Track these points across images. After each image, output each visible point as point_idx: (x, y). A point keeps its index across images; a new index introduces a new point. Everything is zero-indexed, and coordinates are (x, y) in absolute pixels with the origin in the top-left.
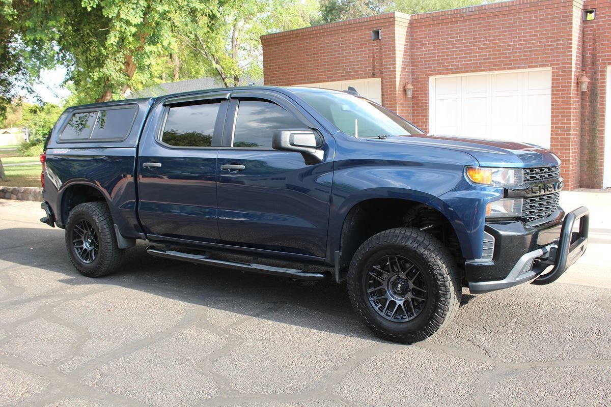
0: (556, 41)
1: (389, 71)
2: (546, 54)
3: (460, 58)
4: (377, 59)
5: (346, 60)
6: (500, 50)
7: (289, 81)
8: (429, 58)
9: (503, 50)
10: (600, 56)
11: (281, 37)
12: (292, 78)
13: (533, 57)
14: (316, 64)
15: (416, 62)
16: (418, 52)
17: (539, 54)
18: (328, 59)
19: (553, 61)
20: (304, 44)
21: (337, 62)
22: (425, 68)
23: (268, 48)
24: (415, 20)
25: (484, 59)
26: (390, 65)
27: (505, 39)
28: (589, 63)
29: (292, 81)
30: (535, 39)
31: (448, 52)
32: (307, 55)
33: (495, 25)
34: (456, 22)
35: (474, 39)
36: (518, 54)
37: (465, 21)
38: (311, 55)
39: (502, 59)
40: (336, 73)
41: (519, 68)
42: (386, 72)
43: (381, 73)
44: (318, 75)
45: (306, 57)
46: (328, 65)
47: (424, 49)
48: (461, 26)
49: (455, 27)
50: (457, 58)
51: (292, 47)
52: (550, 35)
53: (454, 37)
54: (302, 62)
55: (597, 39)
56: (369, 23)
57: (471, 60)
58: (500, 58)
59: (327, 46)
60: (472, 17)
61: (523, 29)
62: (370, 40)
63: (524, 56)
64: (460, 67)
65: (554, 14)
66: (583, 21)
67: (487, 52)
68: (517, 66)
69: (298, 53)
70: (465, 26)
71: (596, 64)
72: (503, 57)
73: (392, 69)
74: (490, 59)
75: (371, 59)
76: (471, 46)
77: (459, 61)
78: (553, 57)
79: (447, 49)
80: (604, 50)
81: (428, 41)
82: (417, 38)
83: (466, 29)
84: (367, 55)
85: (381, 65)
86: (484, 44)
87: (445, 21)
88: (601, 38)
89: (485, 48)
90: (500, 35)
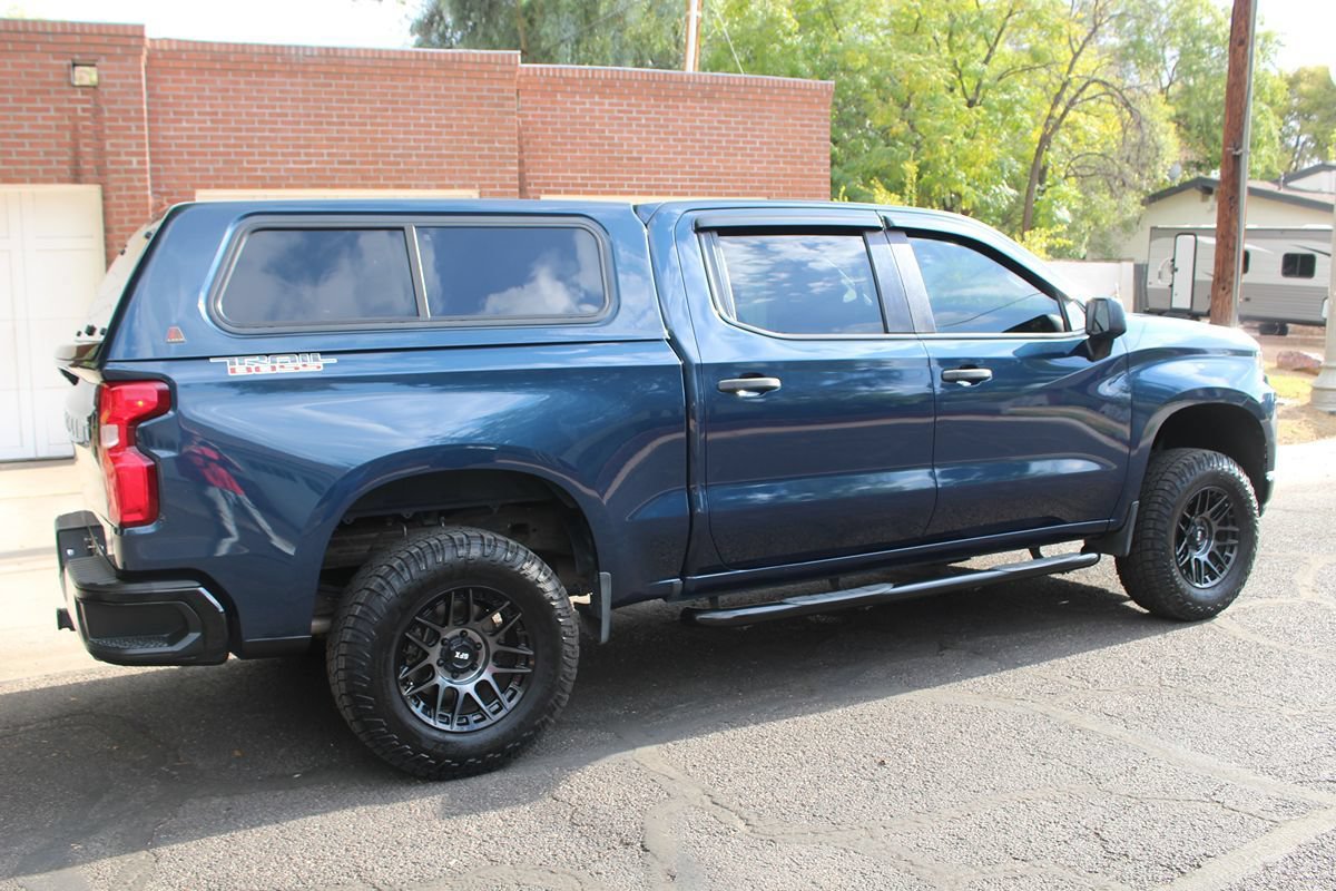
0: (486, 142)
1: (128, 171)
2: (470, 164)
3: (283, 154)
4: (85, 136)
6: (375, 147)
8: (202, 146)
9: (383, 148)
10: (533, 178)
13: (445, 167)
15: (165, 154)
16: (168, 129)
17: (456, 164)
22: (191, 170)
24: (162, 51)
25: (340, 163)
26: (127, 154)
27: (386, 125)
30: (448, 133)
31: (252, 138)
33: (364, 94)
34: (272, 73)
35: (316, 116)
36: (414, 159)
37: (292, 74)
39: (380, 166)
41: (417, 187)
42: (116, 171)
43: (101, 172)
47: (184, 124)
48: (284, 84)
49: (269, 84)
52: (476, 130)
53: (267, 107)
55: (525, 147)
56: (60, 38)
57: (310, 162)
58: (377, 163)
60: (311, 69)
61: (424, 111)
62: (61, 84)
63: (428, 164)
64: (283, 174)
65: (481, 90)
67: (348, 147)
68: (413, 183)
70: (293, 85)
72: (384, 163)
73: (135, 166)
74: (354, 163)
75: (68, 135)
76: (309, 131)
77: (279, 162)
78: (482, 171)
79: (248, 130)
80: (536, 167)
81: (196, 105)
82: (167, 97)
83: (297, 92)
84: (52, 123)
85: (101, 152)
86: (338, 132)
87: (242, 66)
88: (531, 146)
89: (342, 139)
90: (376, 117)
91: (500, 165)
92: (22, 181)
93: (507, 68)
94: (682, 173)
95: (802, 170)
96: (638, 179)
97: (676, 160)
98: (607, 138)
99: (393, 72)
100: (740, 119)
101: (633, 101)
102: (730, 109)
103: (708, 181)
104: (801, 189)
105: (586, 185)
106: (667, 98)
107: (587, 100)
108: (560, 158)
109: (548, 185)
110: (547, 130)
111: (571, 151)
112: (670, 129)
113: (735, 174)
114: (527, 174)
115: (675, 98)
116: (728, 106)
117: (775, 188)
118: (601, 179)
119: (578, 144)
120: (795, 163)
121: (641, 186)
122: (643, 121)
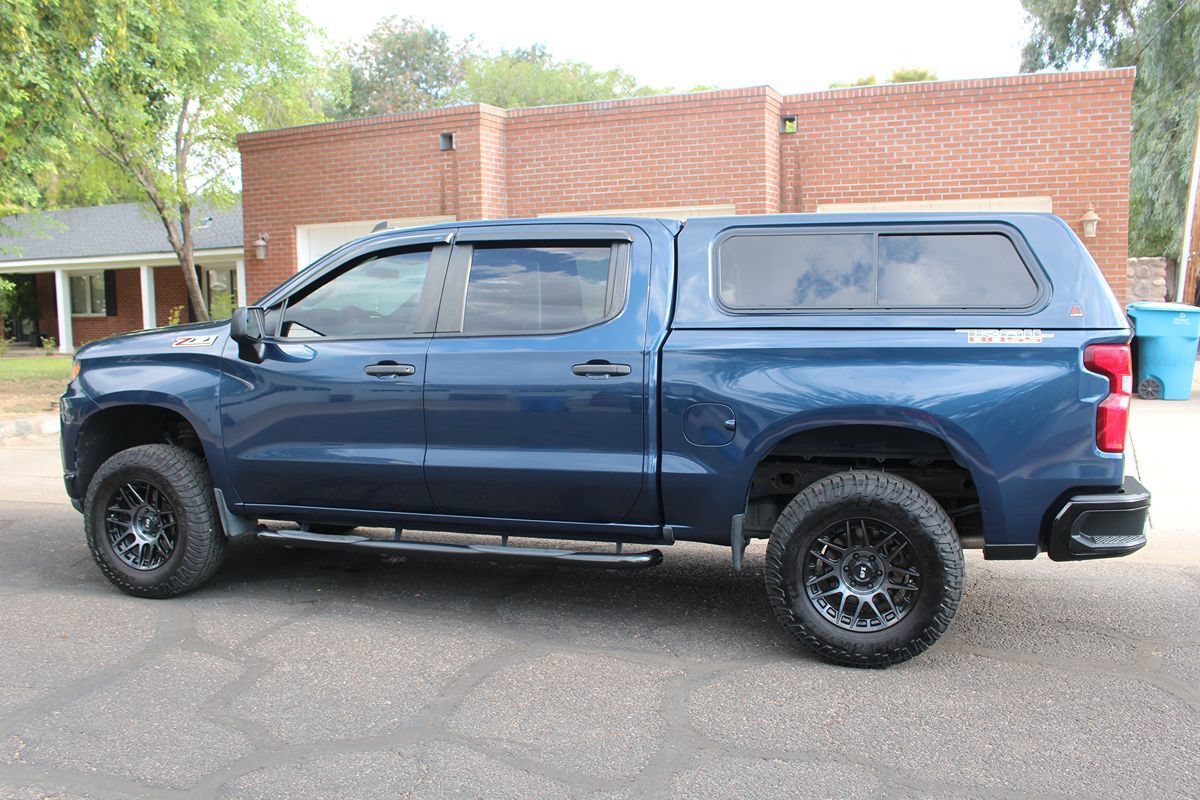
0: (740, 163)
1: (471, 205)
2: (726, 182)
3: (589, 185)
4: (449, 183)
5: (395, 182)
6: (654, 175)
7: (290, 218)
8: (537, 183)
9: (659, 174)
10: (809, 190)
11: (274, 137)
12: (295, 212)
13: (706, 186)
14: (340, 189)
15: (517, 189)
16: (518, 173)
17: (715, 183)
18: (361, 180)
19: (737, 194)
20: (318, 151)
21: (378, 186)
22: (531, 200)
23: (251, 157)
24: (514, 118)
25: (628, 188)
26: (471, 193)
27: (662, 156)
28: (790, 199)
29: (296, 217)
30: (708, 159)
31: (570, 174)
32: (324, 172)
33: (645, 134)
34: (582, 125)
35: (612, 154)
36: (682, 181)
37: (596, 124)
38: (331, 172)
39: (657, 189)
40: (376, 206)
41: (684, 204)
42: (464, 205)
43: (457, 207)
44: (344, 208)
45: (322, 175)
46: (362, 191)
47: (528, 168)
48: (591, 132)
49: (581, 133)
50: (584, 185)
51: (297, 156)
52: (731, 154)
53: (579, 150)
54: (314, 184)
55: (801, 163)
56: (436, 120)
57: (606, 189)
58: (654, 187)
59: (361, 158)
60: (609, 118)
61: (690, 142)
62: (435, 150)
63: (692, 185)
65: (736, 120)
66: (781, 134)
67: (633, 176)
69: (307, 169)
70: (596, 132)
71: (801, 202)
72: (660, 186)
73: (474, 201)
74: (637, 188)
75: (439, 182)
76: (606, 166)
77: (587, 191)
78: (736, 188)
79: (567, 169)
80: (811, 180)
81: (535, 154)
82: (517, 150)
83: (599, 137)
84: (431, 176)
85: (457, 194)
86: (627, 164)
87: (563, 123)
88: (807, 162)
89: (630, 170)
90: (654, 150)
91: (751, 182)
92: (415, 215)
93: (756, 99)
94: (953, 177)
95: (1094, 164)
96: (907, 185)
97: (947, 164)
98: (876, 150)
99: (667, 114)
100: (1019, 118)
101: (904, 113)
102: (1008, 110)
103: (981, 182)
104: (1091, 184)
105: (857, 194)
106: (938, 106)
107: (859, 117)
108: (832, 171)
109: (822, 195)
110: (821, 147)
111: (842, 164)
112: (942, 135)
113: (1011, 174)
114: (803, 187)
115: (947, 105)
116: (1005, 107)
117: (1059, 186)
118: (870, 187)
119: (850, 157)
120: (1084, 158)
121: (910, 192)
122: (914, 131)
